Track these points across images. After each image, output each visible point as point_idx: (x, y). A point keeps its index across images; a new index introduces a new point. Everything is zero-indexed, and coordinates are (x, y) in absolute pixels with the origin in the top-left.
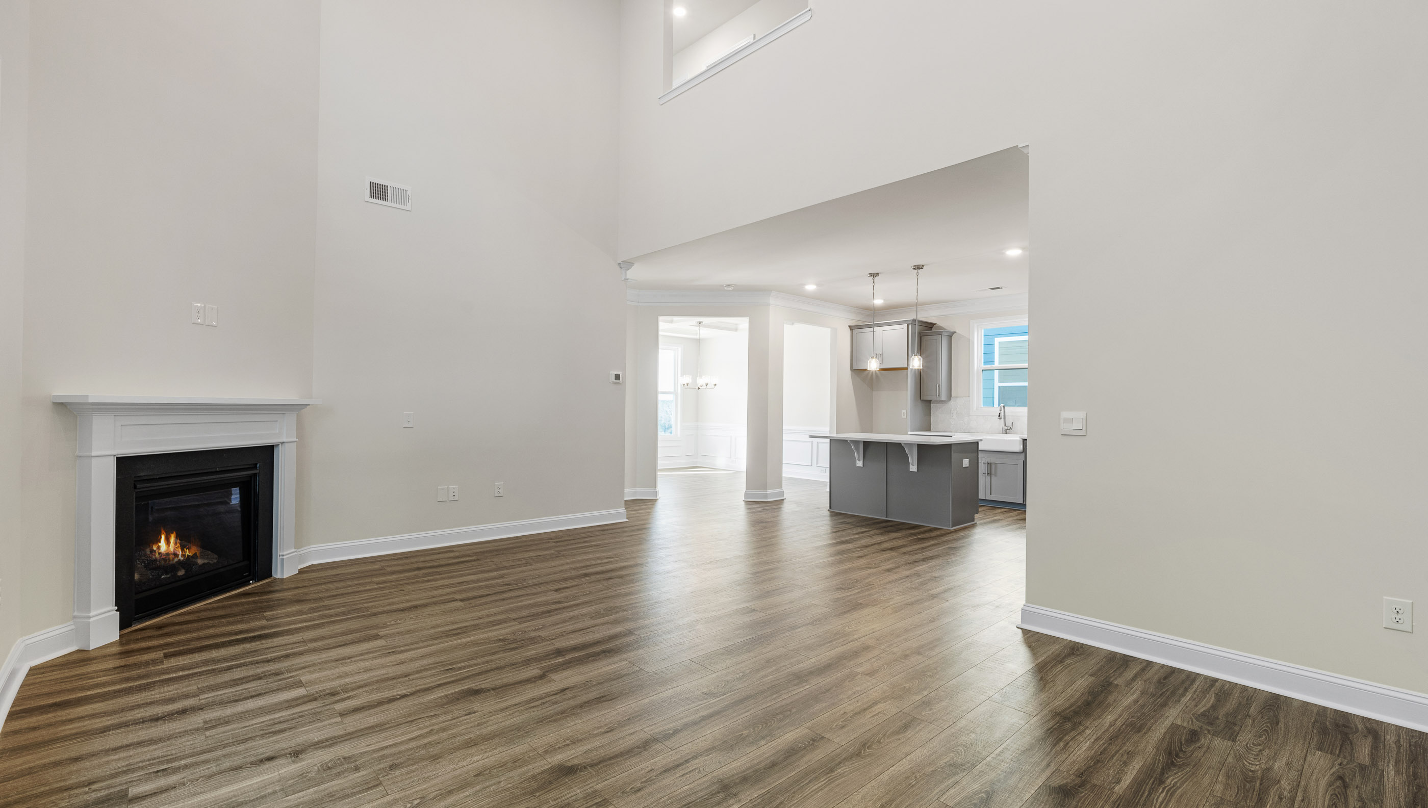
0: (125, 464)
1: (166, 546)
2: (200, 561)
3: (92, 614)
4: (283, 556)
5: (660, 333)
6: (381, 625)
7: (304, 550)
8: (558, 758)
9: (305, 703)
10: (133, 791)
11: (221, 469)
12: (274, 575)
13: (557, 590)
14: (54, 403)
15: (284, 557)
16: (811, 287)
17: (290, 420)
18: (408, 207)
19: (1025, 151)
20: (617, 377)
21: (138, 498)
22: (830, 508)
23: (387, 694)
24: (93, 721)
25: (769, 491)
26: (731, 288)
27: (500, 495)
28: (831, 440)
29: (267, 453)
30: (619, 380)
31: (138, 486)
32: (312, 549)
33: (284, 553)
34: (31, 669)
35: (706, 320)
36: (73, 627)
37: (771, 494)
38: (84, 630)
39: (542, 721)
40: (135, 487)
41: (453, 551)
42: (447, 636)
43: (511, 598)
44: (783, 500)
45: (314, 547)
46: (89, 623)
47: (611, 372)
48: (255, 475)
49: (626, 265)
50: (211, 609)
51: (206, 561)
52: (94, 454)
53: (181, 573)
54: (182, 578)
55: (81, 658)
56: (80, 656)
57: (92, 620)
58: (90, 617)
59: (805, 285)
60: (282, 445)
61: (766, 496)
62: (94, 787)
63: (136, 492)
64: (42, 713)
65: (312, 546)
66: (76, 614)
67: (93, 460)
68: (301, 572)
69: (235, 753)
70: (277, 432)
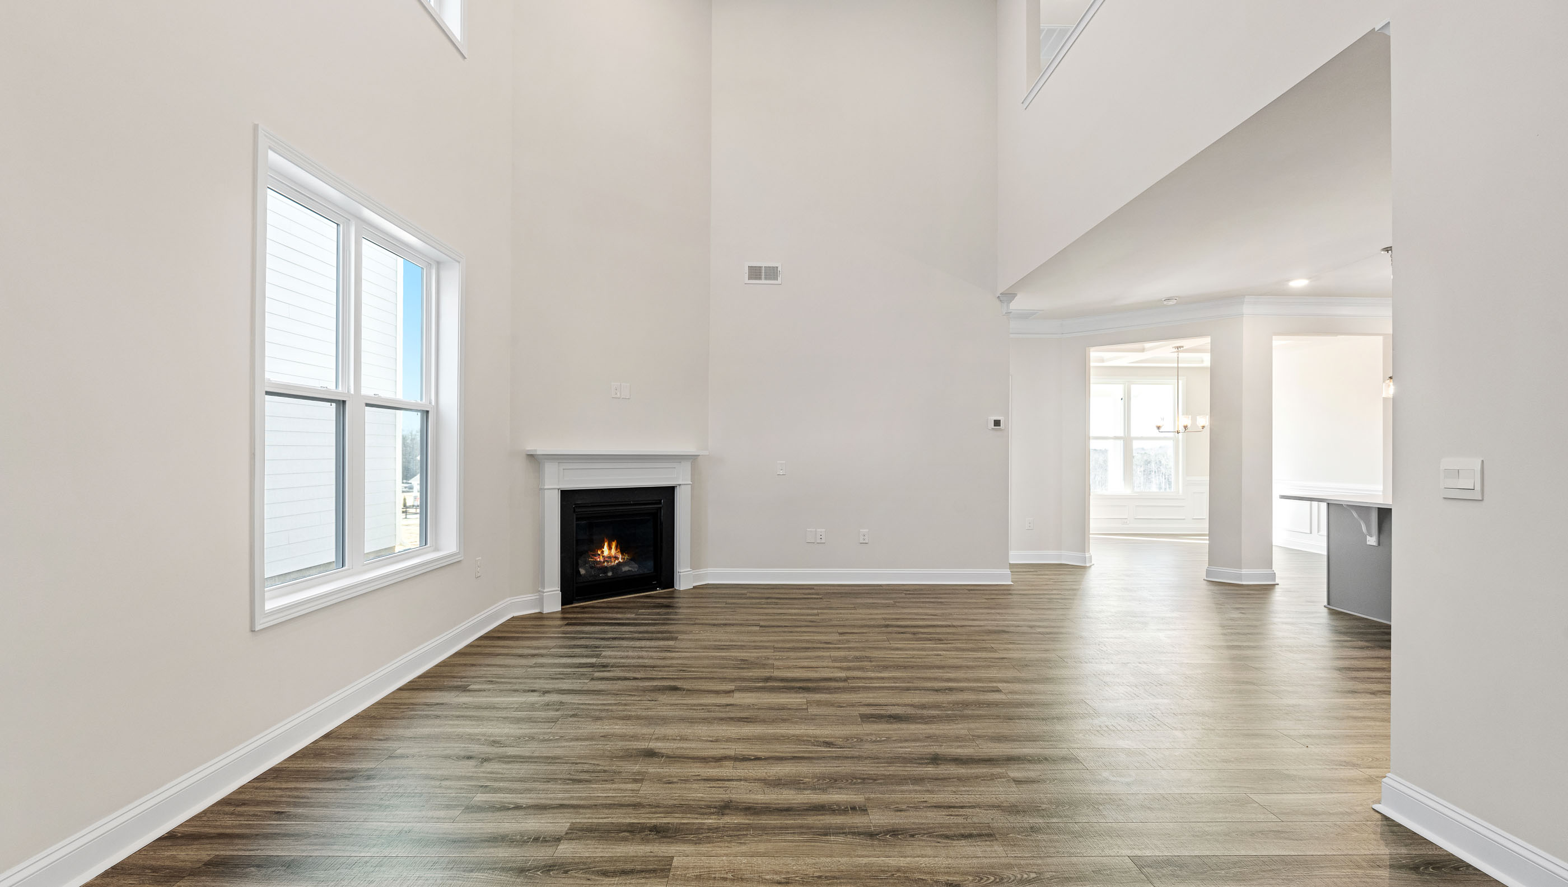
0: (567, 496)
1: (609, 552)
2: (626, 569)
3: (545, 591)
4: (680, 572)
5: (1092, 364)
6: (688, 632)
7: (702, 571)
8: (653, 745)
9: (586, 667)
10: (472, 687)
11: (634, 502)
12: (677, 587)
13: (841, 634)
14: (528, 455)
15: (681, 574)
16: (1299, 284)
17: (687, 466)
18: (779, 281)
19: (1386, 32)
20: (997, 423)
21: (578, 519)
22: (1329, 603)
23: (627, 675)
24: (497, 649)
25: (1244, 571)
26: (1174, 302)
27: (864, 542)
28: (1328, 504)
29: (668, 493)
30: (1000, 426)
31: (576, 510)
32: (709, 571)
33: (682, 571)
34: (513, 617)
35: (1187, 343)
36: (538, 597)
37: (1249, 576)
38: (541, 601)
39: (683, 720)
40: (574, 511)
41: (813, 589)
42: (714, 649)
43: (797, 632)
44: (1274, 585)
45: (710, 570)
46: (543, 595)
47: (989, 418)
48: (661, 508)
49: (1008, 296)
50: (626, 602)
51: (630, 569)
52: (546, 487)
53: (610, 574)
54: (610, 578)
55: (539, 617)
56: (539, 616)
57: (545, 594)
58: (544, 593)
59: (1289, 280)
60: (679, 487)
61: (1240, 577)
62: (463, 680)
63: (576, 515)
64: (490, 640)
65: (709, 569)
66: (540, 589)
67: (546, 491)
68: (695, 587)
69: (525, 683)
70: (675, 476)
